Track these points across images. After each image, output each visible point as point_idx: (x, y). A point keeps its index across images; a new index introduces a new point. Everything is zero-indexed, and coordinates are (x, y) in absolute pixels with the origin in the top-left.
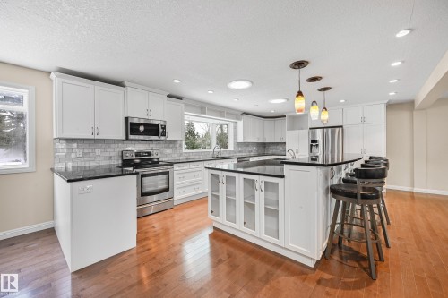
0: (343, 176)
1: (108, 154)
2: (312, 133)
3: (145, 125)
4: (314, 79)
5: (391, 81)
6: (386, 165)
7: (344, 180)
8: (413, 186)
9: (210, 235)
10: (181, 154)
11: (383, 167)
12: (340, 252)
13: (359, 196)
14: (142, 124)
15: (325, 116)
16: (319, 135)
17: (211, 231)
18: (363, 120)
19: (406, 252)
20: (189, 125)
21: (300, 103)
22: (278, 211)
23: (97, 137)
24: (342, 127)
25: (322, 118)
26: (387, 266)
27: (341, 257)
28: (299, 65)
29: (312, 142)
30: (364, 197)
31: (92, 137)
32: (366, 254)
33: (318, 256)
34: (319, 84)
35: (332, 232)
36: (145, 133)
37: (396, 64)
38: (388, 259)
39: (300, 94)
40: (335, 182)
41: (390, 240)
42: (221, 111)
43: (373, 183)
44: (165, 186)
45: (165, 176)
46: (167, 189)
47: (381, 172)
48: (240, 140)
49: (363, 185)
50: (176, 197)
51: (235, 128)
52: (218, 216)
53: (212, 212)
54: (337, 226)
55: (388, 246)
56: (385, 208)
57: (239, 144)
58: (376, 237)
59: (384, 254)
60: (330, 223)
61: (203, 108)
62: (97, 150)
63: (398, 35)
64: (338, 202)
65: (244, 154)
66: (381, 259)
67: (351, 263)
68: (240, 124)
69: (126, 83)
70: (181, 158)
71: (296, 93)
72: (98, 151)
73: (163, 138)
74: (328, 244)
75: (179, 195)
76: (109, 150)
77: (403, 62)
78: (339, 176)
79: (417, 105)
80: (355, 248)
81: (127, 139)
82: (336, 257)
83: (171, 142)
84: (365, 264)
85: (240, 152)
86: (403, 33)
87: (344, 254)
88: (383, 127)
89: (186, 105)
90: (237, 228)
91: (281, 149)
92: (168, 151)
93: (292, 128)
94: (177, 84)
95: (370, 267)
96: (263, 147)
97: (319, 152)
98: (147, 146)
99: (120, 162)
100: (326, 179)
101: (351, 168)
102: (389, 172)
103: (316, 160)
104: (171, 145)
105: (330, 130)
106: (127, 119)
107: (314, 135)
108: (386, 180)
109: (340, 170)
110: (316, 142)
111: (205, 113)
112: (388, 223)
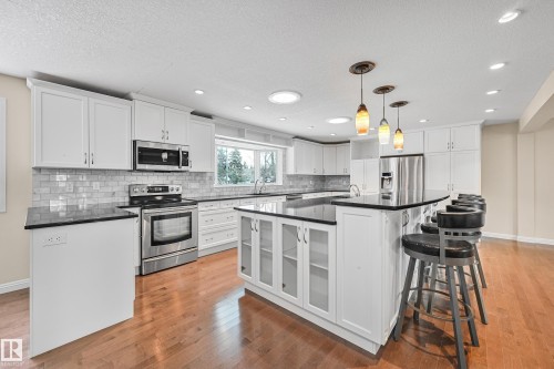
0: (423, 221)
1: (110, 190)
2: (384, 163)
3: (168, 152)
4: (384, 90)
5: (489, 93)
6: (482, 207)
7: (423, 228)
8: (516, 233)
9: (241, 300)
10: (211, 190)
11: (478, 211)
12: (416, 329)
13: (442, 253)
14: (165, 151)
15: (399, 139)
16: (393, 166)
17: (242, 294)
18: (451, 146)
19: (511, 333)
20: (234, 153)
21: (363, 120)
22: (327, 271)
23: (92, 167)
24: (422, 155)
25: (395, 142)
26: (483, 354)
27: (418, 339)
28: (362, 68)
29: (384, 174)
30: (449, 254)
31: (86, 166)
32: (452, 334)
33: (383, 339)
34: (392, 97)
35: (404, 303)
36: (169, 162)
37: (498, 66)
38: (484, 343)
39: (363, 108)
40: (410, 230)
41: (487, 312)
42: (266, 134)
43: (464, 234)
44: (186, 232)
45: (186, 219)
46: (189, 236)
47: (475, 218)
48: (291, 171)
49: (448, 238)
50: (201, 247)
51: (284, 156)
52: (249, 274)
53: (243, 268)
54: (411, 293)
55: (484, 322)
56: (479, 266)
57: (290, 177)
58: (467, 311)
59: (479, 334)
60: (401, 289)
61: (241, 129)
62: (94, 183)
63: (501, 21)
64: (413, 260)
65: (296, 190)
66: (475, 343)
67: (429, 348)
68: (291, 150)
69: (133, 95)
70: (212, 194)
71: (357, 107)
72: (96, 185)
73: (184, 168)
74: (398, 319)
75: (204, 244)
76: (110, 183)
77: (506, 63)
78: (416, 222)
79: (523, 126)
80: (437, 323)
81: (135, 169)
82: (410, 338)
83: (197, 174)
84: (451, 351)
85: (291, 187)
86: (509, 17)
87: (421, 334)
88: (478, 154)
89: (216, 125)
90: (274, 293)
91: (345, 183)
92: (194, 185)
93: (358, 156)
94: (201, 96)
95: (458, 357)
96: (322, 180)
97: (393, 187)
98: (165, 178)
99: (127, 199)
100: (397, 226)
101: (433, 210)
102: (487, 218)
103: (388, 198)
104: (198, 178)
105: (407, 158)
106: (135, 142)
107: (386, 165)
108: (482, 230)
109: (418, 213)
110: (388, 174)
111: (243, 136)
112: (484, 286)
